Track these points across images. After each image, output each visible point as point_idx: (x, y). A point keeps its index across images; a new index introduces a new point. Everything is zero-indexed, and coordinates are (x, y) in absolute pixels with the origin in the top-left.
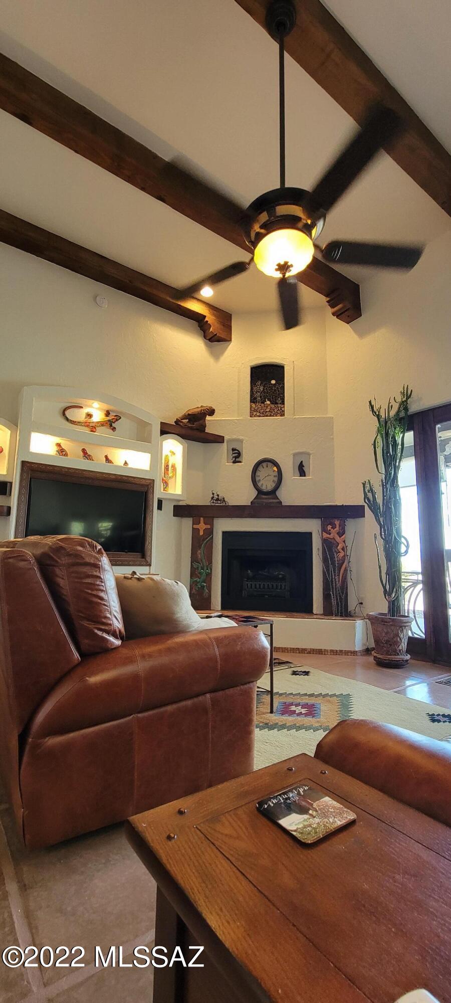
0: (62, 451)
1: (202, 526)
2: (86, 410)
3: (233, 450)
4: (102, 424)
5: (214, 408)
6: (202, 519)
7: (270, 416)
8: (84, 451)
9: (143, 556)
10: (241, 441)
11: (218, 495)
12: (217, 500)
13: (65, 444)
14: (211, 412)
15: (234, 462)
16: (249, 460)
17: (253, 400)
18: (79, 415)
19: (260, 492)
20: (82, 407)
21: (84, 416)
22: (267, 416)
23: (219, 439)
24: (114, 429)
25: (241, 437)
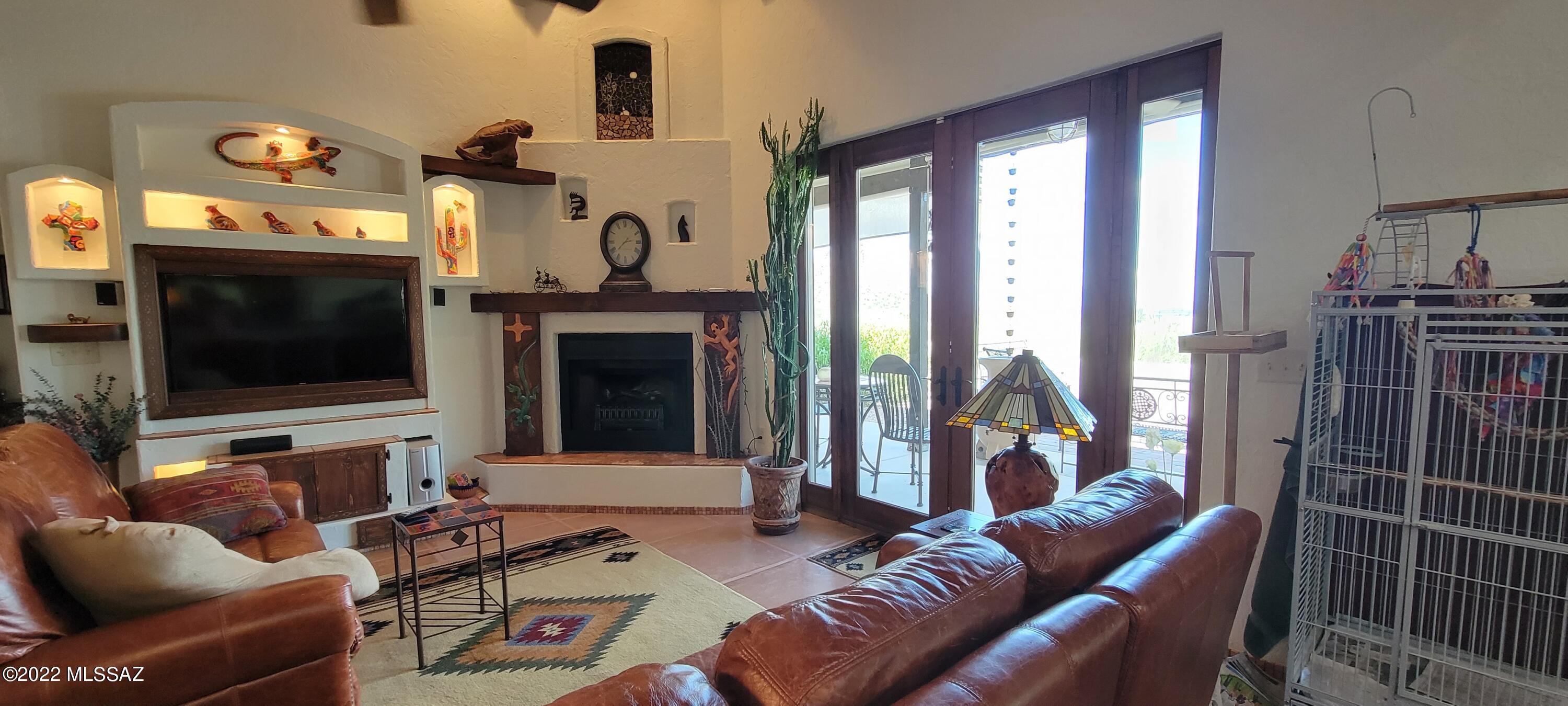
0: (219, 221)
1: (519, 328)
2: (264, 141)
3: (573, 196)
4: (304, 164)
5: (530, 123)
6: (517, 316)
7: (631, 137)
8: (267, 216)
9: (412, 384)
10: (584, 181)
11: (547, 275)
12: (547, 282)
13: (226, 207)
14: (527, 131)
15: (574, 218)
16: (597, 214)
17: (601, 108)
18: (256, 150)
19: (616, 270)
20: (256, 135)
21: (265, 150)
22: (625, 137)
23: (547, 179)
24: (331, 171)
25: (583, 175)
